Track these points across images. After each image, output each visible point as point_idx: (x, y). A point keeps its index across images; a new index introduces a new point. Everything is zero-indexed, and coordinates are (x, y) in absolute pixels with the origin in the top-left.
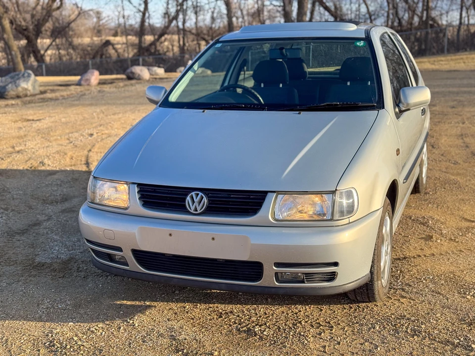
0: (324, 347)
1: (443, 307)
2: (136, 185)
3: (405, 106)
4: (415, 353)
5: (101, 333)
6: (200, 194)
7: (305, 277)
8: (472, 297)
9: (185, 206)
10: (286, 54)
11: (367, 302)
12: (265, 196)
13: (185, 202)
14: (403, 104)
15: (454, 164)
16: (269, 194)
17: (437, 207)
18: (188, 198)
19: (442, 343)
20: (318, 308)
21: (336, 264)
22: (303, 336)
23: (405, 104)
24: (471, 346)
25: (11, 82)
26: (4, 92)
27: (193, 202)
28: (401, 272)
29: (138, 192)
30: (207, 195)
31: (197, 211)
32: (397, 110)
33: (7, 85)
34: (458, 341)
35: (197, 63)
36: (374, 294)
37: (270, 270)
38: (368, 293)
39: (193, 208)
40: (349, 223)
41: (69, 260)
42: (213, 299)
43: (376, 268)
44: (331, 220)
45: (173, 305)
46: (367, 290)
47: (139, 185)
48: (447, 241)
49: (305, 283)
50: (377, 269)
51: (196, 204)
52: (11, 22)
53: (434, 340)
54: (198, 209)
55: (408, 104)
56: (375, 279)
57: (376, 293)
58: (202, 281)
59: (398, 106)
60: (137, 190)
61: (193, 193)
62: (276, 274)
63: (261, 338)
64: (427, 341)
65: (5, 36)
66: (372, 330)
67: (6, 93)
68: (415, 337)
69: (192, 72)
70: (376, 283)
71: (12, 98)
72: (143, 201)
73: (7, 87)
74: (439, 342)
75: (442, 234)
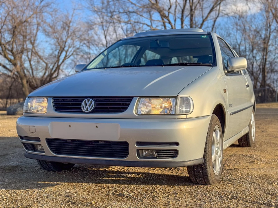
0: (169, 202)
1: (256, 188)
2: (52, 98)
3: (231, 68)
4: (231, 206)
5: (21, 194)
6: (91, 100)
7: (157, 156)
8: (277, 185)
9: (80, 108)
10: (160, 44)
11: (205, 185)
12: (132, 100)
13: (81, 106)
14: (230, 67)
15: (275, 137)
16: (134, 98)
17: (261, 152)
18: (83, 103)
19: (252, 203)
20: (171, 187)
21: (177, 144)
22: (156, 197)
23: (231, 67)
24: (271, 204)
25: (20, 107)
26: (16, 112)
27: (86, 105)
28: (230, 174)
29: (53, 102)
30: (95, 101)
31: (88, 110)
32: (226, 71)
33: (17, 108)
34: (263, 202)
35: (106, 51)
36: (207, 176)
37: (133, 148)
38: (203, 176)
39: (85, 109)
40: (187, 118)
41: (17, 166)
42: (101, 182)
43: (207, 156)
44: (174, 115)
45: (75, 184)
46: (203, 173)
47: (54, 97)
48: (264, 164)
49: (157, 158)
50: (209, 157)
51: (88, 106)
52: (27, 82)
53: (246, 201)
54: (89, 109)
55: (233, 67)
56: (208, 164)
57: (209, 175)
58: (90, 159)
59: (226, 68)
60: (52, 100)
61: (86, 100)
62: (138, 151)
63: (127, 197)
64: (241, 202)
65: (24, 89)
66: (204, 196)
67: (17, 112)
68: (233, 199)
69: (103, 55)
70: (208, 167)
71: (19, 115)
72: (56, 107)
73: (17, 109)
74: (249, 202)
75: (261, 161)
